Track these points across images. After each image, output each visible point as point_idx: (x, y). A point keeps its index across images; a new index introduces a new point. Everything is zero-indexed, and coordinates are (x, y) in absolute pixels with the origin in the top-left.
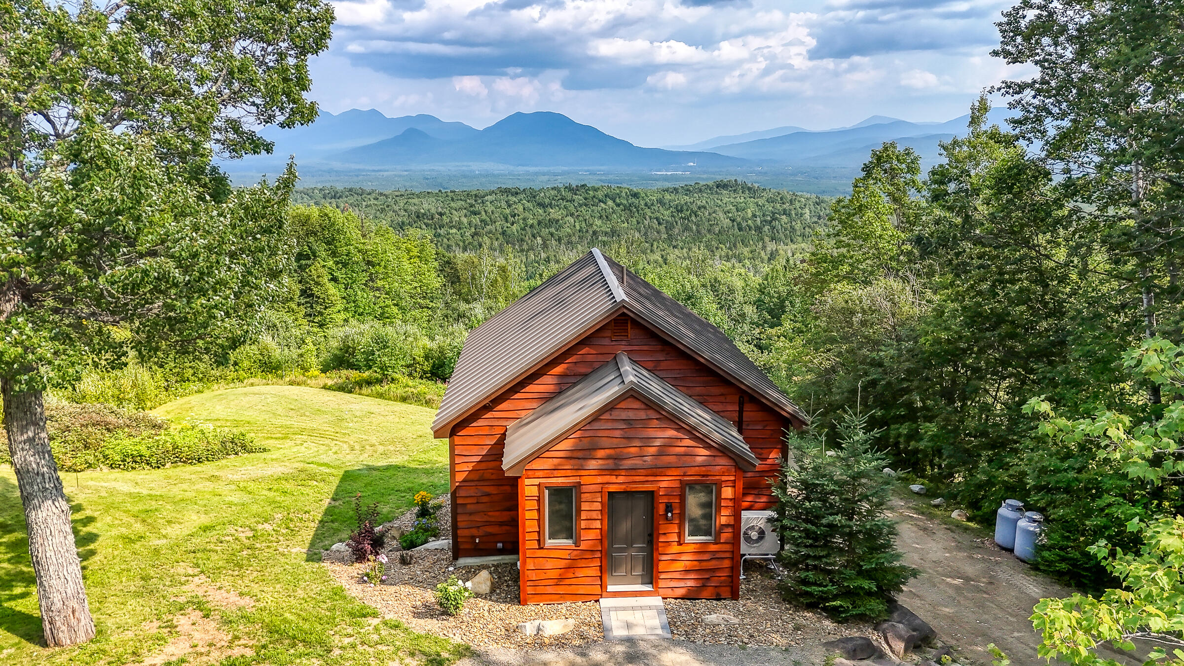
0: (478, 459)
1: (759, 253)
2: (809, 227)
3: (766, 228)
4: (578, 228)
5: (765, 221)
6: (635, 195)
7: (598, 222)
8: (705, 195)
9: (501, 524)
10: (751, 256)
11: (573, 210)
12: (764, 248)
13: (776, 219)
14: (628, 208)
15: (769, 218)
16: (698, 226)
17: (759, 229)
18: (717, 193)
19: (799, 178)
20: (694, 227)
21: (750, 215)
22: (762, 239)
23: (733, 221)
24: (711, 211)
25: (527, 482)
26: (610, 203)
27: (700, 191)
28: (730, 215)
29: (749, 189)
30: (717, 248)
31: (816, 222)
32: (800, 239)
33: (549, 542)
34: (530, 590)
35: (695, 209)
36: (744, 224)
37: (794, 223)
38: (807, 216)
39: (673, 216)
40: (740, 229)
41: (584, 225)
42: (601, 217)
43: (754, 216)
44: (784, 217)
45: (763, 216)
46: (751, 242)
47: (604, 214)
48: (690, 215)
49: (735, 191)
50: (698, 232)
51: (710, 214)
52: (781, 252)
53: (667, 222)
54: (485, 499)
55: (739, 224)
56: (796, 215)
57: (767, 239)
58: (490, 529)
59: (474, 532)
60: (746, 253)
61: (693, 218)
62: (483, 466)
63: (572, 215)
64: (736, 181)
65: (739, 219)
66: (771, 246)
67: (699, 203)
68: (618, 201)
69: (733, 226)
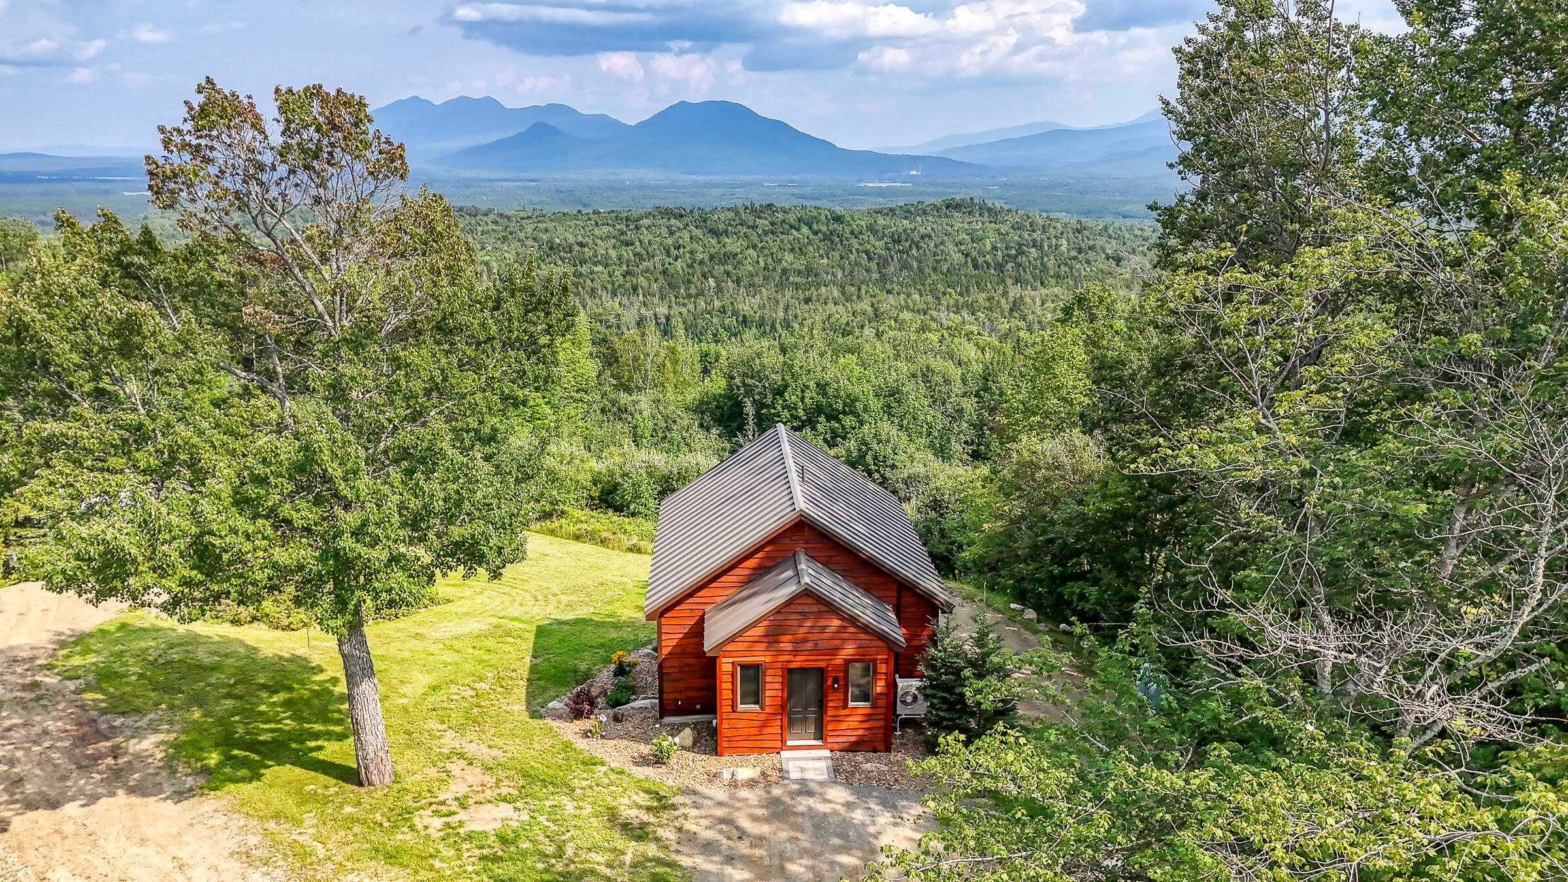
0: (681, 636)
1: (999, 302)
2: (1066, 264)
3: (1009, 266)
4: (762, 264)
5: (1008, 256)
6: (838, 219)
7: (789, 257)
8: (930, 218)
9: (700, 689)
10: (988, 304)
11: (756, 239)
12: (1005, 294)
13: (1023, 253)
14: (828, 237)
15: (1014, 252)
16: (920, 262)
17: (1000, 267)
18: (947, 216)
19: (1058, 193)
20: (915, 264)
21: (989, 247)
22: (1003, 281)
23: (967, 255)
24: (938, 242)
25: (724, 660)
26: (805, 230)
27: (925, 212)
28: (963, 247)
29: (989, 210)
30: (944, 294)
31: (1075, 258)
32: (1053, 281)
33: (741, 707)
34: (725, 744)
35: (917, 239)
36: (981, 260)
37: (1045, 259)
38: (1064, 248)
39: (888, 249)
40: (976, 267)
41: (770, 260)
42: (792, 250)
43: (995, 248)
44: (1033, 250)
45: (1007, 248)
46: (989, 286)
47: (796, 246)
48: (910, 247)
49: (970, 213)
50: (921, 271)
51: (936, 246)
52: (1027, 300)
53: (880, 257)
54: (687, 669)
55: (974, 260)
56: (1050, 247)
57: (1009, 282)
58: (690, 694)
59: (677, 695)
60: (981, 301)
61: (914, 252)
62: (685, 642)
63: (754, 247)
64: (972, 199)
65: (974, 254)
66: (1015, 291)
67: (922, 230)
68: (815, 227)
69: (966, 262)
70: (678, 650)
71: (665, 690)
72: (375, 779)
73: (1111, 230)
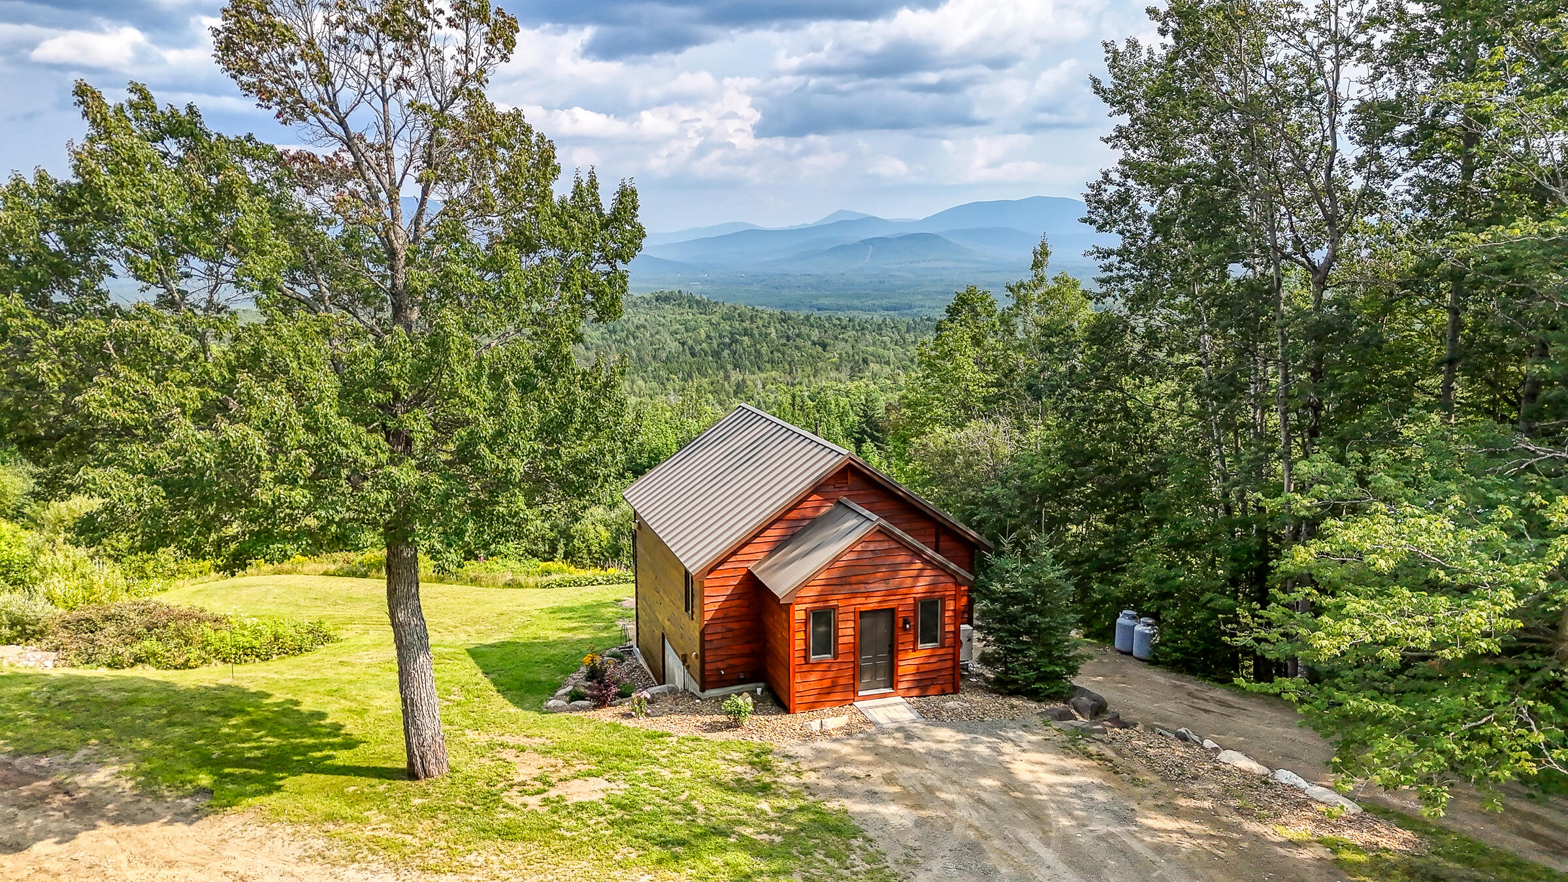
0: (723, 599)
1: (723, 385)
2: (778, 351)
3: (726, 353)
5: (724, 344)
8: (641, 310)
9: (741, 656)
10: (712, 388)
12: (727, 378)
13: (737, 341)
15: (727, 340)
16: (639, 351)
17: (716, 354)
18: (657, 308)
19: (756, 287)
20: (634, 353)
21: (703, 336)
22: (722, 367)
23: (683, 344)
24: (653, 332)
25: (797, 607)
27: (634, 305)
28: (678, 337)
29: (698, 302)
30: (668, 380)
31: (785, 345)
32: (769, 366)
33: (813, 658)
34: (797, 701)
35: (631, 329)
36: (697, 348)
37: (758, 346)
38: (774, 335)
39: (603, 339)
40: (693, 355)
43: (708, 337)
44: (746, 338)
45: (720, 336)
46: (710, 372)
48: (627, 336)
49: (680, 305)
50: (641, 359)
51: (652, 336)
52: (749, 382)
53: (598, 346)
54: (729, 635)
55: (691, 348)
56: (760, 335)
57: (729, 367)
58: (733, 662)
59: (719, 665)
60: (705, 385)
61: (632, 341)
62: (728, 604)
65: (690, 342)
66: (735, 376)
67: (636, 321)
69: (684, 350)
70: (720, 615)
71: (707, 659)
72: (432, 768)
73: (812, 319)
